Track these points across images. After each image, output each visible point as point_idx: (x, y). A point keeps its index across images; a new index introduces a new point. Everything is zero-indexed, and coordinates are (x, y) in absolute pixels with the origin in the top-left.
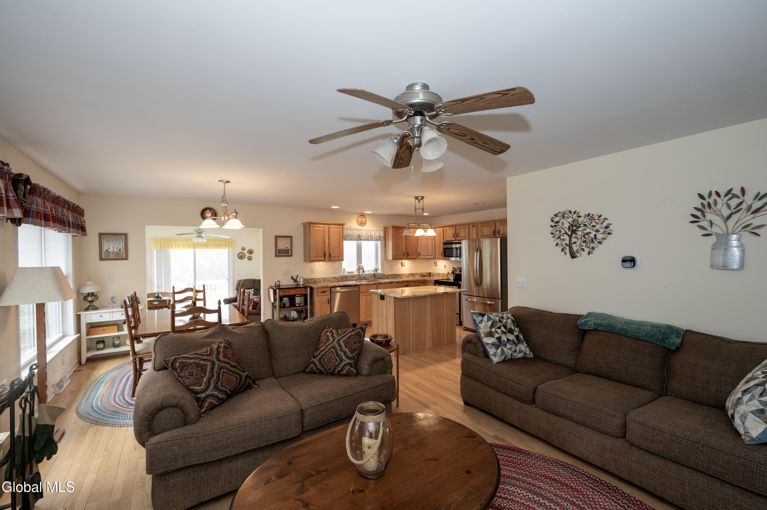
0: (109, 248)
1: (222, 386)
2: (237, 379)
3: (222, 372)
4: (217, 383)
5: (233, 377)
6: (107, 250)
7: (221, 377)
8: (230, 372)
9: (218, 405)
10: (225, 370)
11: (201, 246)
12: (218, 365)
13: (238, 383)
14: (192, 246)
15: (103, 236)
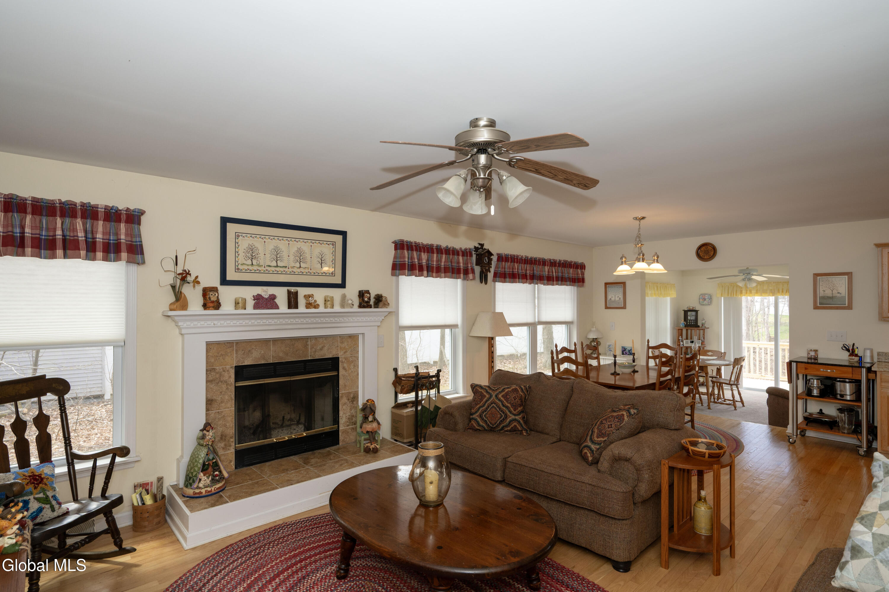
0: (612, 297)
1: (485, 416)
2: (501, 417)
3: (492, 406)
4: (483, 412)
5: (498, 413)
6: (610, 299)
7: (489, 409)
8: (498, 409)
9: (486, 430)
10: (495, 405)
11: (783, 292)
12: (493, 399)
13: (501, 421)
14: (768, 291)
15: (607, 285)
